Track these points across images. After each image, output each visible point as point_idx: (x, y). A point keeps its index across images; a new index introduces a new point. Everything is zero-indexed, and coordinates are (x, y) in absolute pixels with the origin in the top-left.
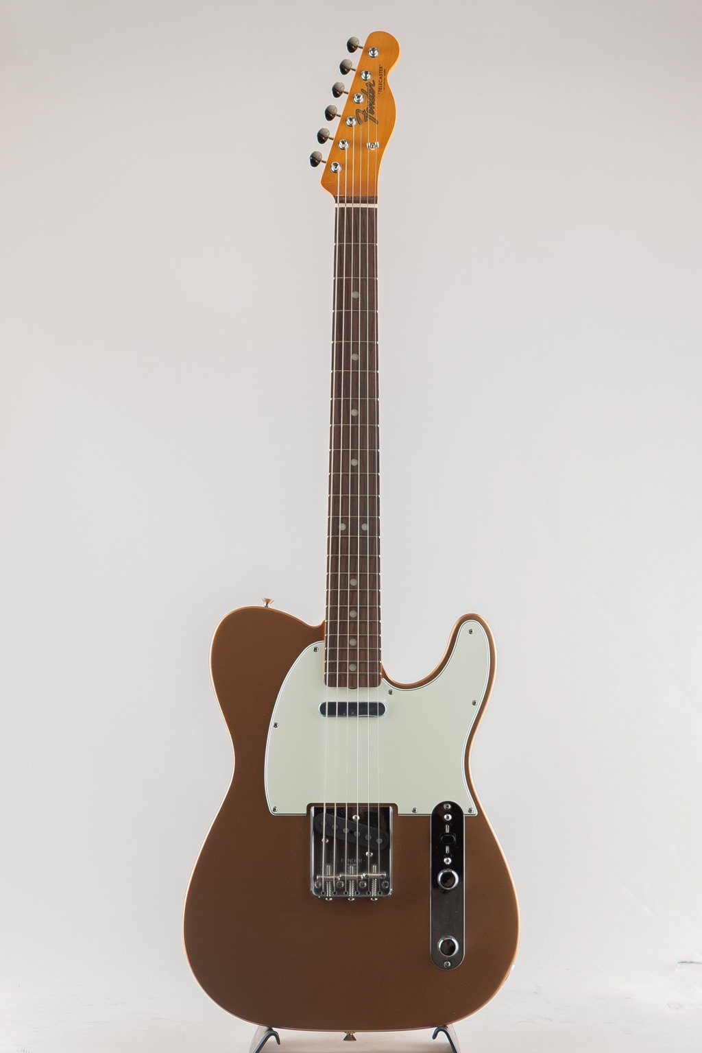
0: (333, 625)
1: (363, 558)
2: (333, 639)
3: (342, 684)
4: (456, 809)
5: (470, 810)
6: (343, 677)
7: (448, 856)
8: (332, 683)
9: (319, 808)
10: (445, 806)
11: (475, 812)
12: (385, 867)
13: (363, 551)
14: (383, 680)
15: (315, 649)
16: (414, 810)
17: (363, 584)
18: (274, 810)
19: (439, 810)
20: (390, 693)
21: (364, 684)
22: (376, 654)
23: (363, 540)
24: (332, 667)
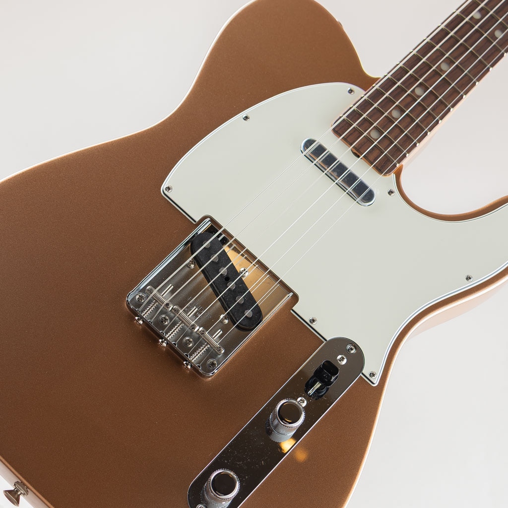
0: (389, 83)
1: (473, 56)
2: (378, 94)
3: (348, 141)
4: (358, 359)
5: (372, 375)
6: (357, 133)
7: (308, 397)
8: (338, 131)
9: (214, 227)
10: (349, 347)
11: (376, 380)
12: (229, 346)
13: (480, 49)
14: (393, 176)
15: (351, 91)
16: (313, 321)
17: (453, 75)
18: (168, 188)
19: (341, 344)
20: (391, 192)
21: (369, 159)
22: (409, 143)
23: (488, 41)
24: (354, 115)
